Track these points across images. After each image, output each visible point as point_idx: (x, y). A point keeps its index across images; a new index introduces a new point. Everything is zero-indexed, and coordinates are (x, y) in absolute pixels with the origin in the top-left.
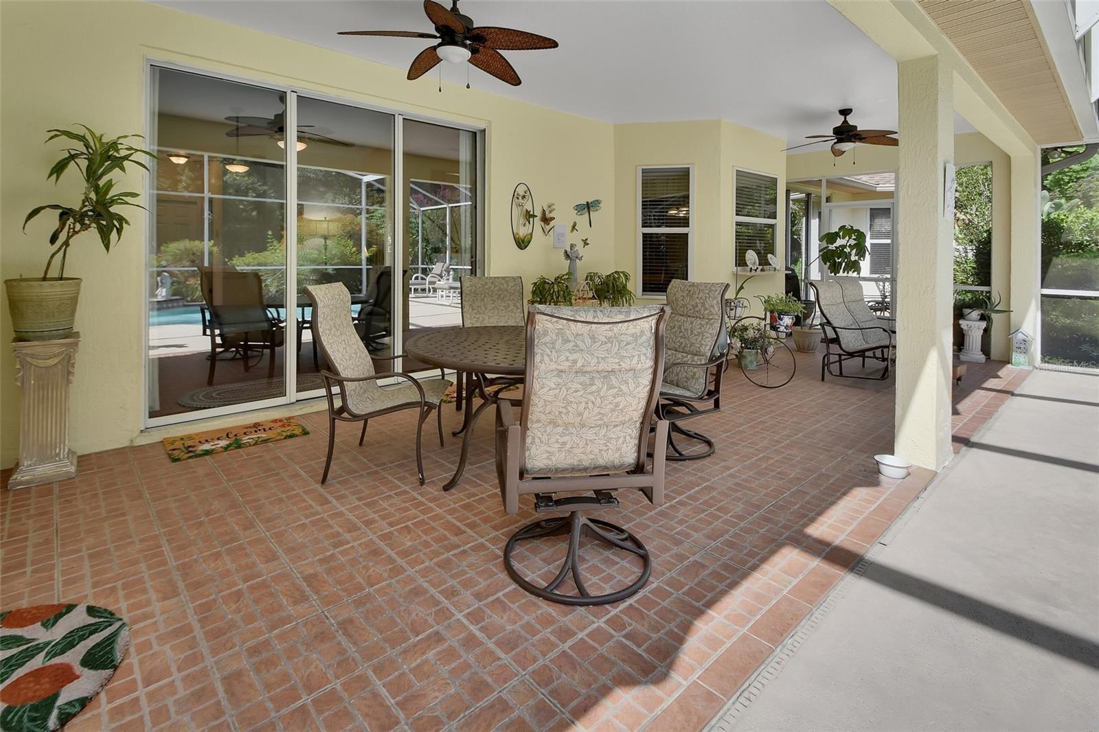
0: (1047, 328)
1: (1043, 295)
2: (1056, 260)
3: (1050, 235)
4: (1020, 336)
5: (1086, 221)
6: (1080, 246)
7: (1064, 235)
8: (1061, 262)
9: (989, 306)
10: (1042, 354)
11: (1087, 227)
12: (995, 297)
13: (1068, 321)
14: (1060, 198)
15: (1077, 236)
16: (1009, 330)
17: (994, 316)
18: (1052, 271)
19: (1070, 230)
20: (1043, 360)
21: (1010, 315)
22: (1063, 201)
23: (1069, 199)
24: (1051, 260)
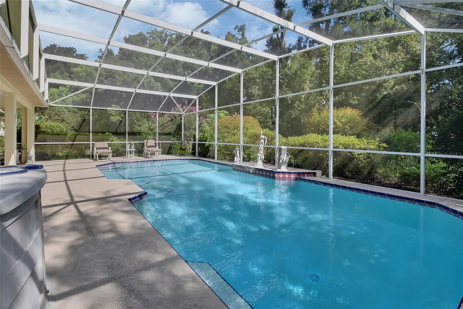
0: (36, 153)
1: (35, 144)
2: (38, 136)
3: (37, 129)
4: (30, 155)
5: (45, 125)
6: (44, 132)
7: (40, 129)
8: (39, 136)
9: (21, 148)
10: (35, 159)
11: (46, 127)
12: (23, 145)
13: (41, 151)
14: (41, 115)
15: (43, 129)
16: (27, 154)
17: (22, 150)
18: (37, 138)
19: (42, 128)
20: (35, 161)
21: (27, 150)
22: (42, 116)
23: (44, 116)
24: (37, 135)
